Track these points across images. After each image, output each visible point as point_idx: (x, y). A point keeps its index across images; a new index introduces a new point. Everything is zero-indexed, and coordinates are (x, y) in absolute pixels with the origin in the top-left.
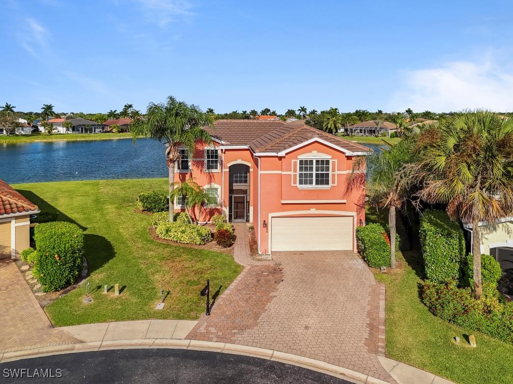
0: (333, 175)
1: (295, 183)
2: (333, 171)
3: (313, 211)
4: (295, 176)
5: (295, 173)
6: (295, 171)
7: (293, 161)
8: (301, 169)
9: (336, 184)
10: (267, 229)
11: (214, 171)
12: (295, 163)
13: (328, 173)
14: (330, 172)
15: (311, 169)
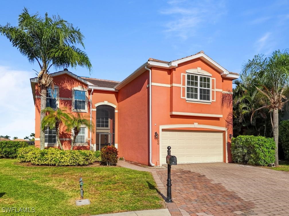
0: (213, 92)
1: (184, 96)
2: (213, 88)
3: (196, 125)
4: (184, 88)
5: (184, 86)
6: (184, 84)
7: (182, 74)
8: (188, 83)
9: (215, 101)
10: (158, 141)
11: (82, 110)
12: (184, 76)
13: (209, 90)
14: (211, 89)
15: (196, 84)
